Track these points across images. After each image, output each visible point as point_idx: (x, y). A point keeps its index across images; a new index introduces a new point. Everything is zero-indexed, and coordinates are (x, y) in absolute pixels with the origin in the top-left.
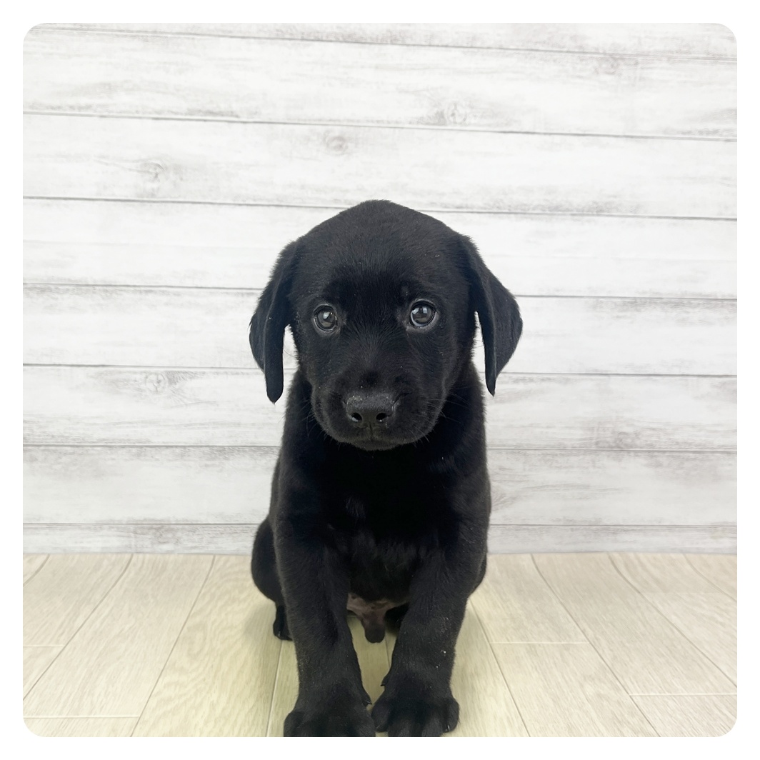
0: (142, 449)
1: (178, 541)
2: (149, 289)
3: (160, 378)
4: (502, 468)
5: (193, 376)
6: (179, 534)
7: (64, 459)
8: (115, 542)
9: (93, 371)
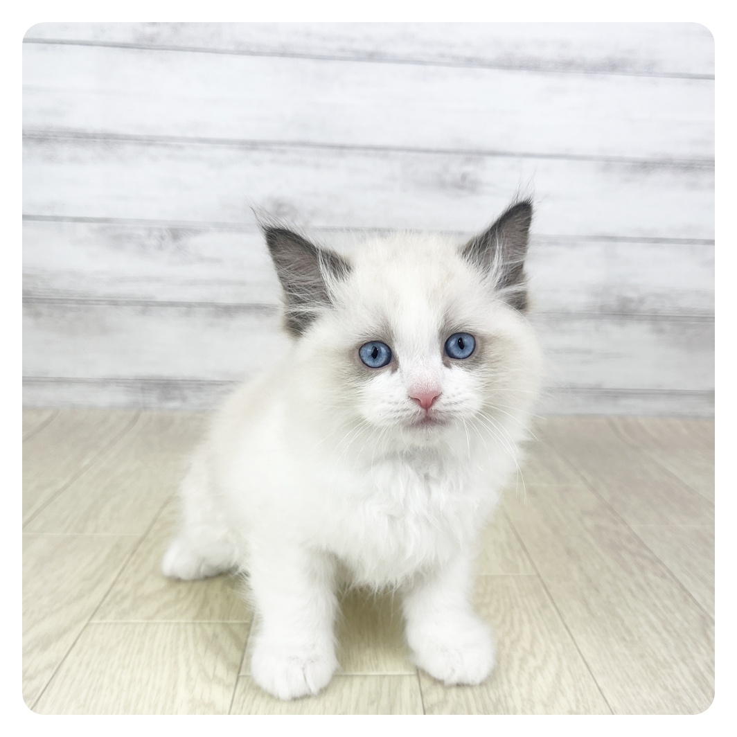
0: (146, 306)
1: (184, 399)
3: (164, 234)
6: (185, 392)
7: (70, 315)
9: (95, 226)
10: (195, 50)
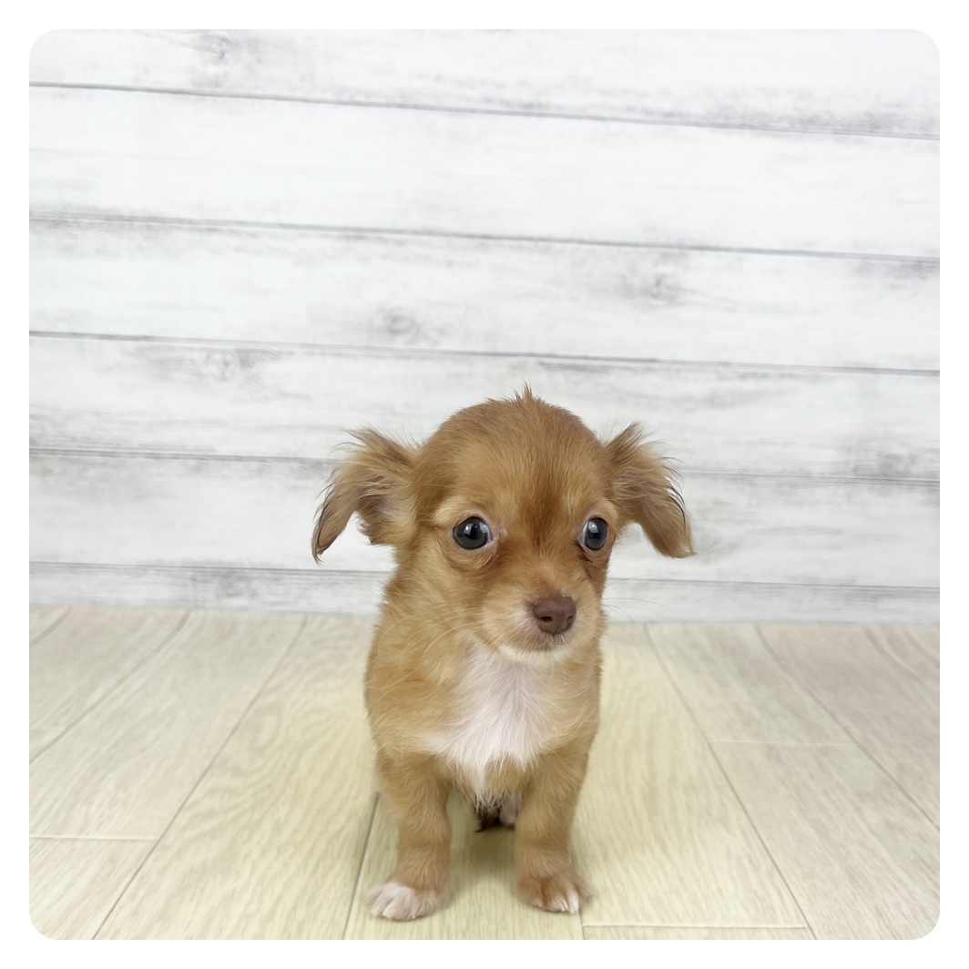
0: (202, 460)
1: (254, 594)
2: (212, 227)
3: (229, 357)
4: (717, 503)
5: (276, 356)
6: (255, 584)
7: (92, 473)
8: (164, 592)
9: (131, 345)
10: (278, 98)
